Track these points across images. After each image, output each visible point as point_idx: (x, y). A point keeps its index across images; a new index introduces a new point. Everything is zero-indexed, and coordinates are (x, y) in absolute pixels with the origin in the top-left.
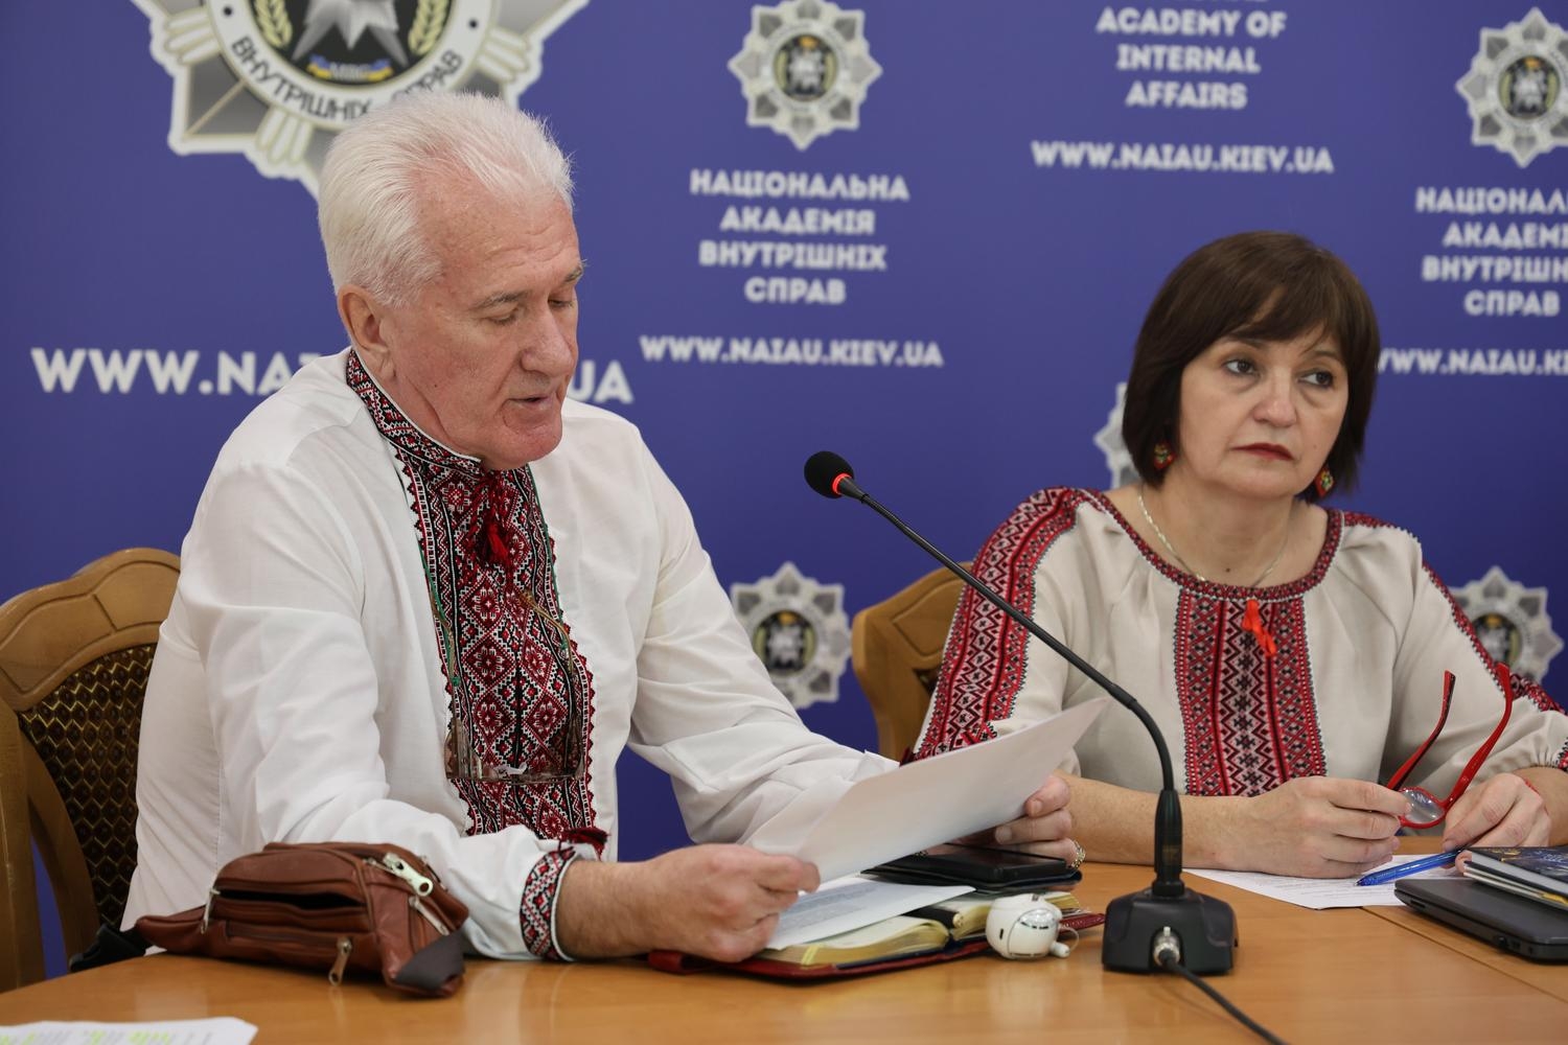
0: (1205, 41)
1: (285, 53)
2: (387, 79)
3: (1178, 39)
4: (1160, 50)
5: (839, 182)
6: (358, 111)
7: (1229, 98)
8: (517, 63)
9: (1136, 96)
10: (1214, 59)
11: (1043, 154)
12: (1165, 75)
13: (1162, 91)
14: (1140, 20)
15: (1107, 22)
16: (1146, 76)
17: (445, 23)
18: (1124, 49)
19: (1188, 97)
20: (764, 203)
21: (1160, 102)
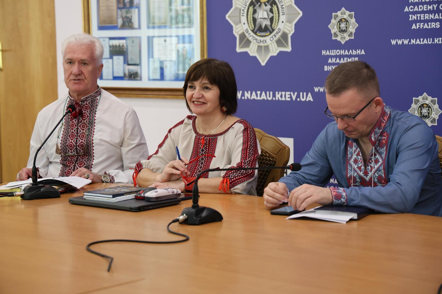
0: (429, 12)
1: (253, 31)
2: (269, 35)
3: (423, 12)
4: (419, 15)
5: (351, 51)
6: (265, 41)
7: (436, 26)
8: (290, 30)
9: (414, 27)
10: (432, 16)
11: (393, 42)
12: (420, 21)
13: (420, 25)
14: (414, 8)
15: (406, 9)
16: (416, 22)
17: (278, 22)
18: (410, 16)
19: (426, 26)
20: (336, 57)
21: (419, 28)
